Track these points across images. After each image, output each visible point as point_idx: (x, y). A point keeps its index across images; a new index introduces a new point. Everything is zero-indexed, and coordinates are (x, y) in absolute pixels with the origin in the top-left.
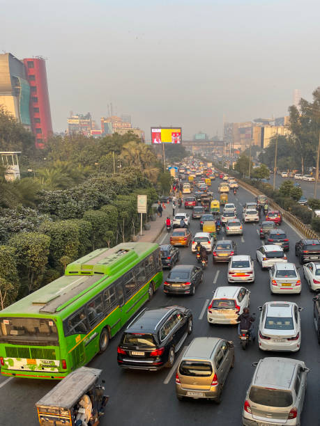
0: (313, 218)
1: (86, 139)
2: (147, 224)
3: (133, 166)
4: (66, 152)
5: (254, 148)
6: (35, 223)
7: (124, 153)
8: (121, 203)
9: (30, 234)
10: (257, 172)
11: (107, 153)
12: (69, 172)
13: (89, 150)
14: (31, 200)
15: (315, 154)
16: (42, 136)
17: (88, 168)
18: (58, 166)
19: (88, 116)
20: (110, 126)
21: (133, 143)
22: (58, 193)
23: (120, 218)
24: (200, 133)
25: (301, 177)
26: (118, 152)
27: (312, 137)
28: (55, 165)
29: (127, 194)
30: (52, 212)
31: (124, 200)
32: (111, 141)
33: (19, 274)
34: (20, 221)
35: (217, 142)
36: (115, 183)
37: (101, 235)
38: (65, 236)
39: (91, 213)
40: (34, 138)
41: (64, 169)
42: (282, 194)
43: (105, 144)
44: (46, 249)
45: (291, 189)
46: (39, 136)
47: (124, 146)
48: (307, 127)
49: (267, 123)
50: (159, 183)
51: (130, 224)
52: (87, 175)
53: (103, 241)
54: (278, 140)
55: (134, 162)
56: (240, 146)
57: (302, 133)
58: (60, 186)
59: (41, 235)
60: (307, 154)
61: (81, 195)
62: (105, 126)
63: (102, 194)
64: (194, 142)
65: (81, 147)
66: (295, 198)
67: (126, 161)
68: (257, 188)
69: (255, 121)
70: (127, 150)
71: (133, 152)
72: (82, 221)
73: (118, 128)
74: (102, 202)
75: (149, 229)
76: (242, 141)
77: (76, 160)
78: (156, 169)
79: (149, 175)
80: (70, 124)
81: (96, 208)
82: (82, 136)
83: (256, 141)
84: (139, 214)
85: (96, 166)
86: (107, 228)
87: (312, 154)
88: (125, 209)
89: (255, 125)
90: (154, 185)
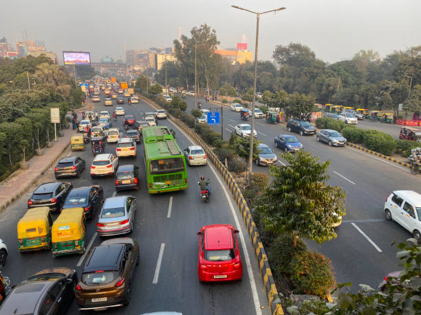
0: (195, 124)
2: (61, 132)
3: (47, 84)
5: (150, 70)
7: (38, 73)
8: (34, 115)
10: (153, 88)
11: (22, 72)
17: (3, 85)
19: (4, 40)
20: (25, 49)
21: (46, 64)
23: (34, 128)
24: (107, 57)
26: (32, 72)
29: (40, 108)
32: (25, 62)
35: (120, 64)
36: (29, 98)
37: (16, 143)
39: (5, 125)
42: (173, 106)
43: (20, 64)
45: (179, 102)
47: (38, 67)
48: (188, 56)
49: (159, 51)
50: (72, 97)
51: (45, 133)
52: (1, 92)
53: (19, 149)
54: (168, 64)
55: (47, 80)
56: (140, 68)
57: (185, 60)
63: (16, 108)
64: (102, 64)
66: (182, 109)
67: (40, 79)
68: (154, 100)
69: (151, 49)
70: (41, 70)
71: (46, 71)
73: (33, 51)
74: (16, 115)
75: (63, 136)
76: (141, 64)
78: (68, 86)
79: (62, 91)
81: (9, 121)
83: (152, 65)
84: (53, 124)
85: (11, 84)
86: (22, 138)
87: (193, 76)
88: (38, 120)
89: (151, 52)
90: (67, 99)
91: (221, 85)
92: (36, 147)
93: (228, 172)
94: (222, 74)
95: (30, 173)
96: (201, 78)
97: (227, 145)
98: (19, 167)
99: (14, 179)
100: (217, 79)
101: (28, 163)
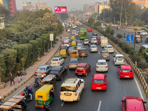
0: (119, 42)
1: (30, 12)
2: (53, 45)
3: (48, 22)
4: (22, 17)
5: (95, 14)
6: (11, 45)
7: (44, 17)
8: (43, 37)
9: (9, 49)
10: (96, 24)
11: (38, 17)
12: (23, 25)
13: (31, 16)
14: (9, 36)
15: (120, 16)
16: (13, 11)
17: (30, 23)
18: (19, 23)
19: (30, 3)
20: (39, 6)
21: (48, 13)
22: (19, 33)
23: (43, 43)
24: (74, 8)
25: (114, 26)
26: (42, 17)
27: (119, 9)
28: (18, 22)
29: (46, 34)
30: (17, 41)
31: (45, 36)
32: (39, 13)
33: (6, 65)
34: (5, 44)
35: (80, 12)
36: (41, 29)
37: (36, 50)
38: (22, 50)
39: (32, 41)
40: (9, 12)
41: (21, 24)
42: (106, 32)
43: (37, 13)
44: (16, 55)
45: (110, 30)
46: (11, 11)
47: (44, 15)
48: (117, 5)
49: (100, 4)
50: (58, 29)
51: (47, 45)
52: (30, 26)
53: (37, 52)
54: (105, 10)
55: (48, 21)
56: (90, 13)
57: (114, 7)
58: (20, 31)
59: (14, 50)
60: (117, 16)
61: (28, 34)
62: (37, 7)
63: (36, 34)
64: (72, 12)
65: (28, 15)
66: (111, 34)
67: (45, 20)
68: (97, 30)
69: (96, 3)
71: (48, 16)
72: (29, 44)
73: (42, 7)
74: (36, 37)
75: (54, 47)
76: (91, 11)
77: (26, 20)
78: (57, 24)
79: (54, 26)
80: (23, 6)
81: (34, 39)
82: (28, 11)
83: (96, 11)
84: (51, 41)
85: (33, 23)
86: (38, 47)
87: (118, 16)
88: (45, 39)
89: (96, 5)
90: (56, 30)
91: (134, 20)
92: (44, 52)
93: (137, 68)
94: (135, 14)
95: (41, 63)
96: (123, 17)
97: (137, 53)
98: (37, 60)
99: (35, 65)
100: (132, 17)
101: (41, 58)
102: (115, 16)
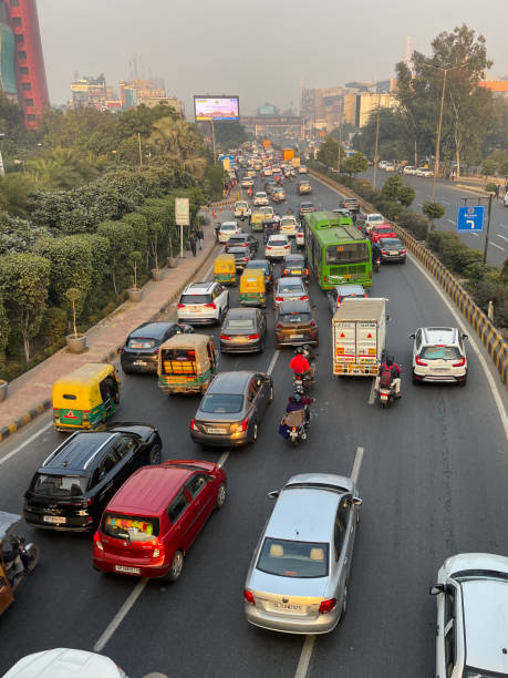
0: (429, 231)
1: (99, 113)
3: (168, 155)
4: (70, 133)
5: (346, 127)
6: (28, 240)
7: (155, 135)
8: (151, 210)
9: (21, 257)
10: (349, 163)
11: (130, 136)
12: (74, 164)
13: (104, 131)
14: (21, 206)
15: (435, 137)
16: (34, 110)
17: (102, 158)
18: (59, 155)
19: (101, 80)
20: (134, 94)
21: (168, 120)
22: (59, 194)
23: (150, 232)
24: (267, 105)
25: (414, 172)
26: (146, 134)
27: (431, 110)
28: (54, 154)
29: (160, 197)
30: (52, 224)
31: (156, 206)
32: (135, 117)
33: (8, 315)
34: (5, 237)
35: (290, 119)
36: (142, 180)
37: (123, 257)
38: (71, 258)
39: (108, 225)
40: (22, 113)
41: (68, 161)
42: (385, 196)
43: (127, 121)
44: (45, 277)
45: (399, 189)
46: (29, 111)
47: (155, 125)
48: (423, 96)
49: (364, 88)
50: (207, 181)
51: (165, 241)
52: (101, 169)
53: (128, 267)
54: (381, 114)
55: (169, 149)
56: (325, 125)
57: (414, 104)
58: (63, 185)
59: (37, 258)
60: (423, 135)
61: (92, 199)
62: (127, 95)
63: (123, 197)
64: (257, 118)
65: (92, 125)
66: (403, 202)
67: (158, 147)
68: (350, 187)
69: (348, 85)
70: (159, 131)
71: (168, 133)
72: (95, 237)
73: (145, 98)
74: (123, 209)
76: (328, 117)
77: (85, 146)
78: (202, 160)
79: (192, 168)
80: (74, 92)
81: (115, 218)
82: (92, 111)
84: (178, 227)
85: (114, 155)
86: (132, 248)
87: (430, 136)
88: (157, 219)
89: (347, 92)
90: (200, 183)
91: (485, 154)
92: (152, 266)
93: (493, 329)
94: (490, 132)
95: (143, 309)
96: (448, 140)
97: (495, 274)
98: (127, 298)
99: (121, 317)
100: (479, 141)
101: (141, 291)
102: (419, 137)
